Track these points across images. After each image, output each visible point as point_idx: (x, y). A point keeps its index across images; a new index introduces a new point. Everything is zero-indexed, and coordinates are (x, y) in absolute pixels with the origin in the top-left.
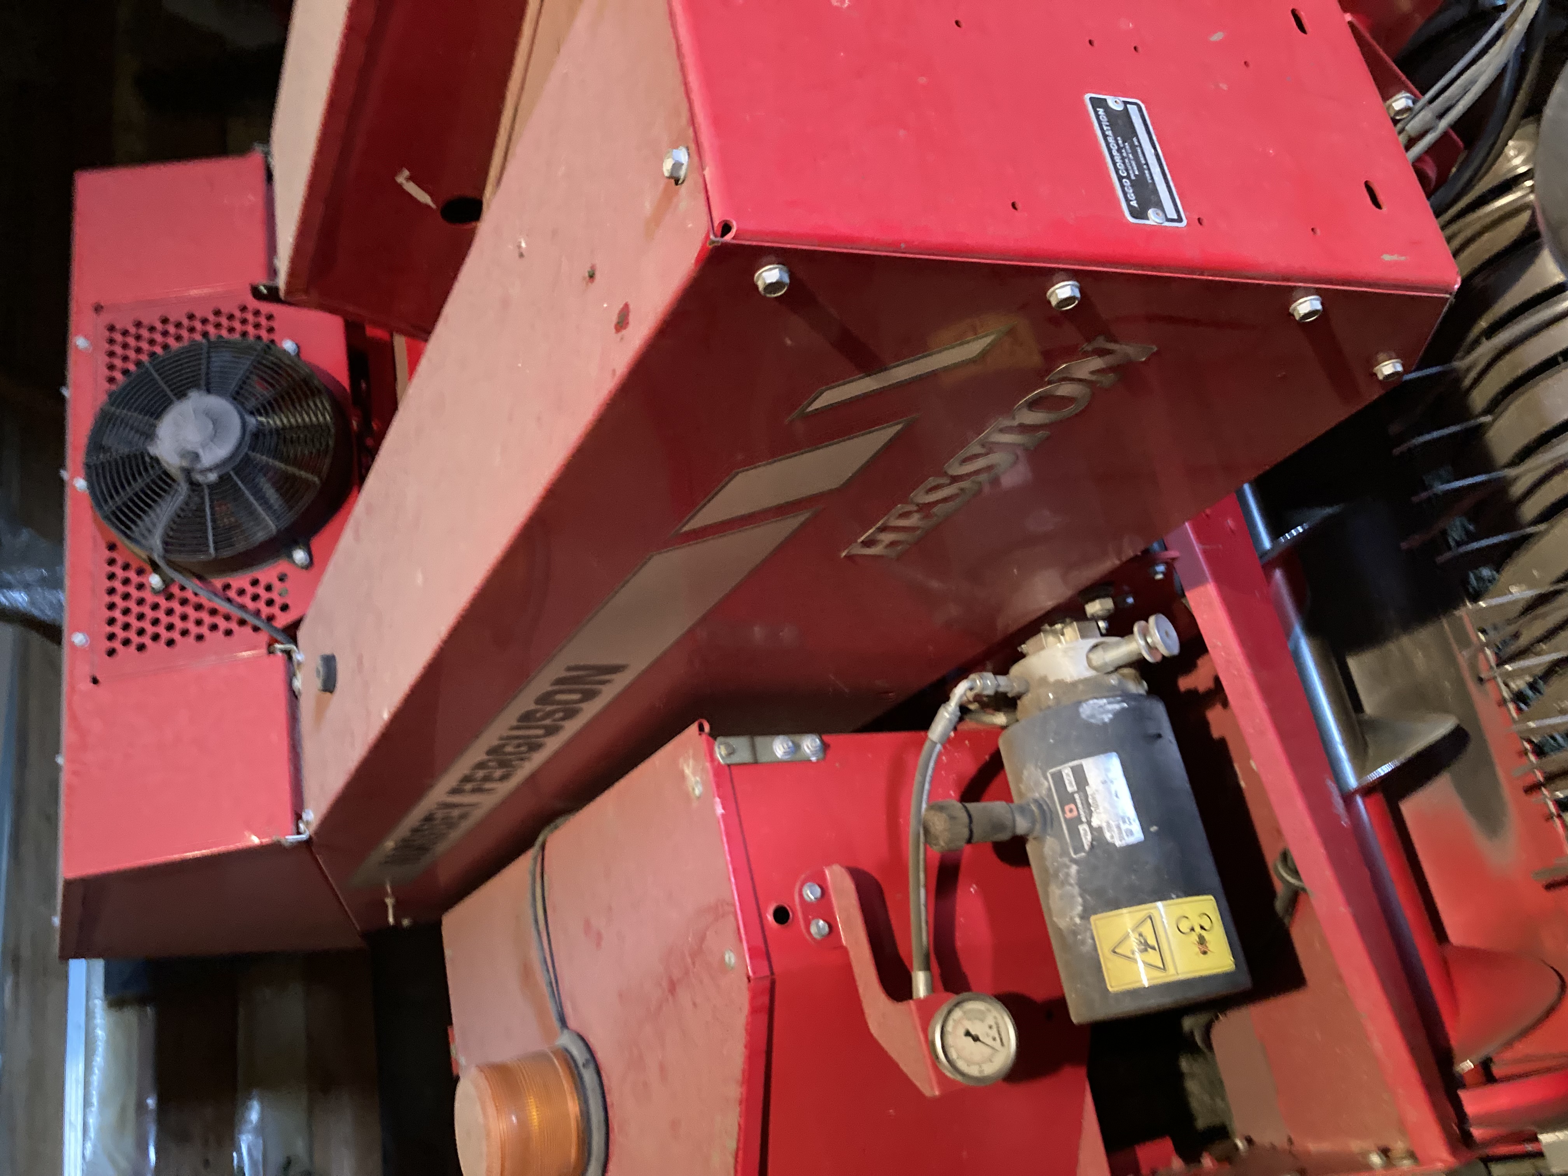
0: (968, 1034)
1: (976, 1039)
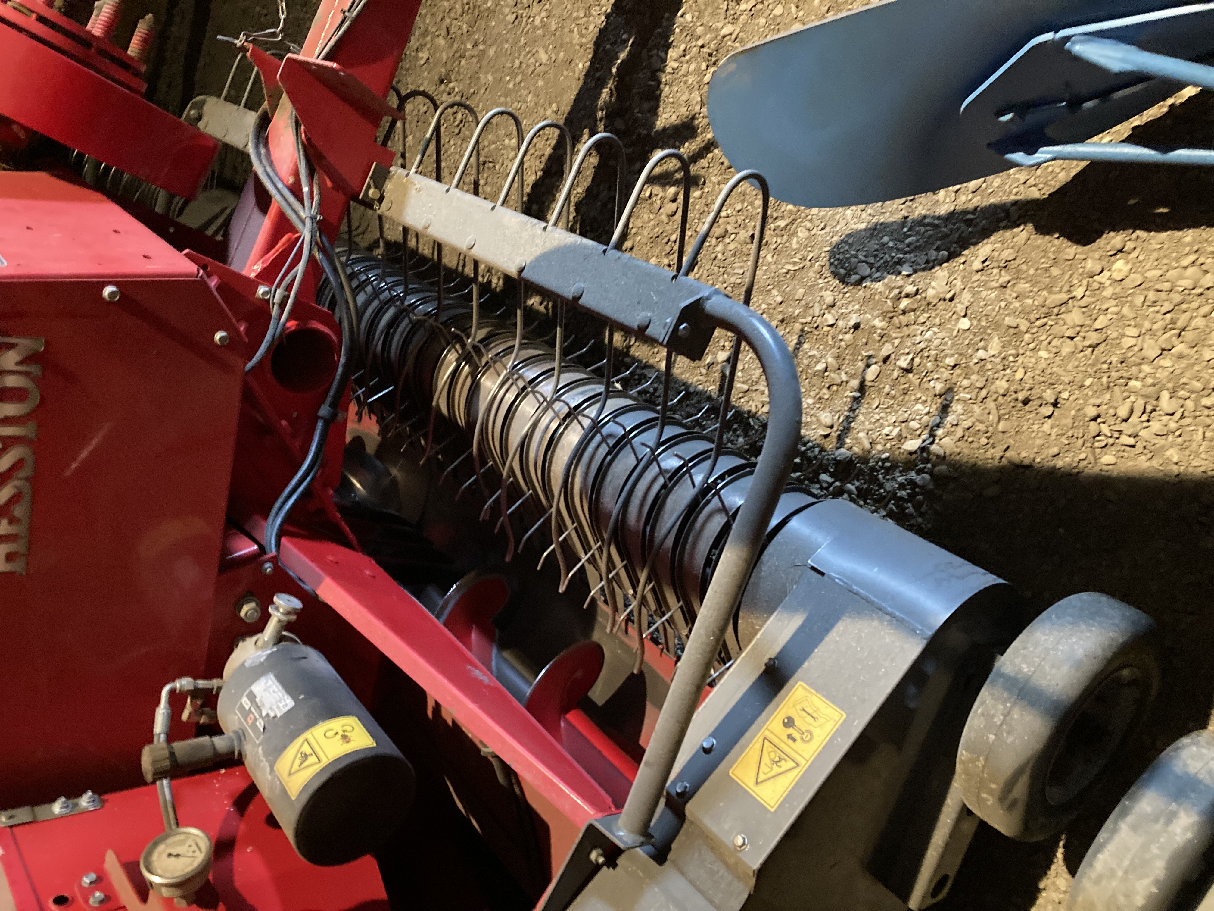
0: (170, 855)
1: (178, 856)
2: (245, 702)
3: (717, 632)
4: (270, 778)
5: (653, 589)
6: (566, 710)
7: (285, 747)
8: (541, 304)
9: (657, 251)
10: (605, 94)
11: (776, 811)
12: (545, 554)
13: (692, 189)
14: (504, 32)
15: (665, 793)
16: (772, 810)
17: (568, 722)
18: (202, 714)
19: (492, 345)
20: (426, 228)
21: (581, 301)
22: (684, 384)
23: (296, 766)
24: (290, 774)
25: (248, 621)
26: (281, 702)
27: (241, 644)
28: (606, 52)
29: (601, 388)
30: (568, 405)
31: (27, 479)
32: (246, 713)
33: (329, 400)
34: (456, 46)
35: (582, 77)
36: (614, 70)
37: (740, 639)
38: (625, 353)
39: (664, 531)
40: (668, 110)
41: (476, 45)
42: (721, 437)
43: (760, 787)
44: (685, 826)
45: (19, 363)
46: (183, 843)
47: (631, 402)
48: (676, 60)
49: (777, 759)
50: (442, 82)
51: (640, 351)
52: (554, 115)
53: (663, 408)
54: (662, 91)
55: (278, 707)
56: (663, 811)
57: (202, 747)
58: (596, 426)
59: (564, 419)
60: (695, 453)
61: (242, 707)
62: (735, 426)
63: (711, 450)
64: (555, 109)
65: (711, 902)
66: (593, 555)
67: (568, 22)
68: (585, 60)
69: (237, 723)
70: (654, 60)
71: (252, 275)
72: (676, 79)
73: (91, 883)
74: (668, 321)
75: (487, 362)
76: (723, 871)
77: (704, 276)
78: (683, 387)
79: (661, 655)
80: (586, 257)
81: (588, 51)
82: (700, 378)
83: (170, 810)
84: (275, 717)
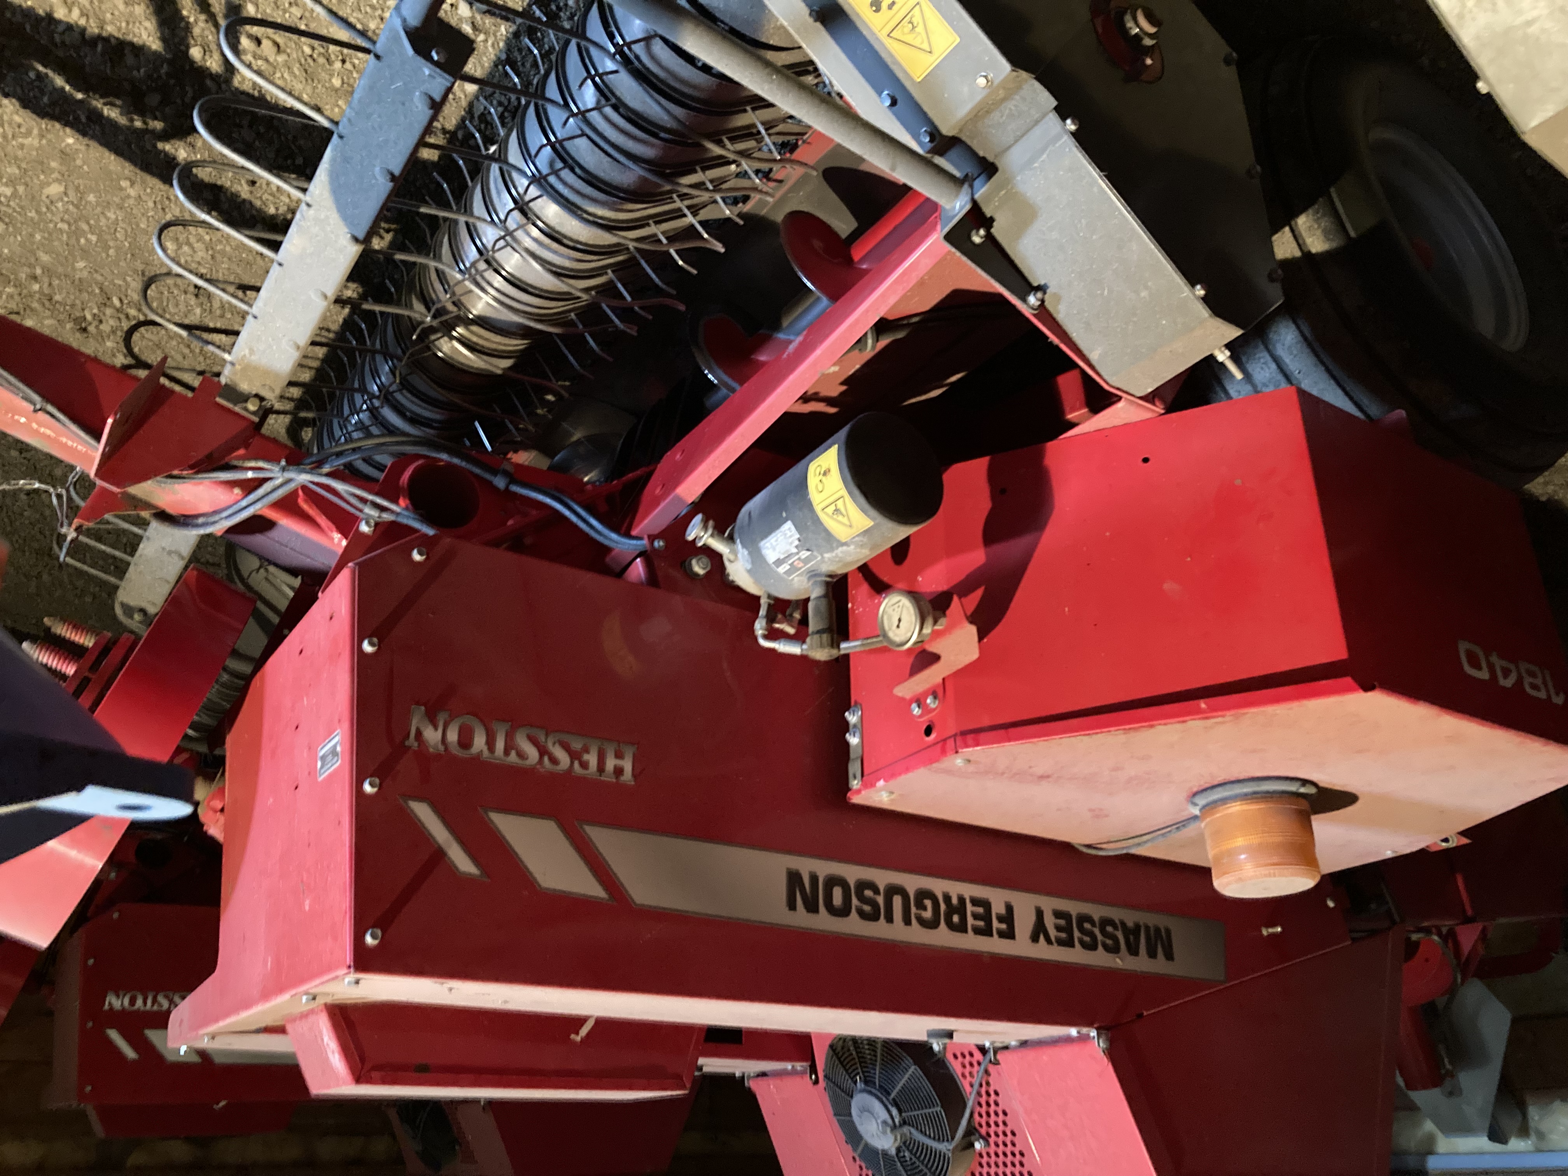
0: (898, 626)
1: (900, 620)
2: (782, 569)
3: (767, 70)
4: (852, 547)
5: (732, 140)
6: (849, 261)
7: (826, 530)
8: (382, 238)
9: (323, 74)
10: (112, 113)
11: (960, 37)
12: (681, 263)
13: (245, 14)
14: (19, 238)
15: (929, 156)
16: (958, 40)
17: (863, 260)
18: (791, 615)
19: (434, 296)
20: (298, 348)
21: (397, 172)
22: (496, 65)
23: (845, 520)
24: (851, 526)
25: (708, 569)
26: (786, 534)
27: (731, 578)
28: (53, 104)
29: (495, 168)
30: (511, 210)
31: (547, 735)
32: (793, 569)
33: (487, 476)
34: (35, 305)
35: (86, 141)
36: (80, 96)
37: (791, 46)
38: (451, 136)
39: (666, 117)
40: (136, 30)
41: (35, 278)
42: (564, 31)
43: (934, 50)
44: (964, 138)
45: (436, 728)
46: (890, 618)
47: (514, 134)
48: (70, 11)
49: (910, 26)
50: (85, 330)
51: (451, 117)
52: (136, 186)
53: (525, 96)
54: (111, 36)
55: (791, 536)
56: (947, 160)
57: (817, 610)
58: (538, 180)
59: (528, 219)
60: (580, 64)
61: (788, 573)
62: (554, 7)
63: (579, 46)
64: (128, 183)
65: (1037, 122)
66: (689, 207)
67: (9, 148)
68: (61, 133)
69: (801, 578)
70: (68, 41)
71: (344, 543)
72: (95, 13)
73: (919, 707)
74: (427, 72)
75: (454, 303)
76: (1010, 105)
77: (360, 16)
78: (500, 67)
79: (809, 143)
80: (346, 160)
81: (49, 127)
82: (490, 43)
83: (869, 641)
84: (799, 540)
